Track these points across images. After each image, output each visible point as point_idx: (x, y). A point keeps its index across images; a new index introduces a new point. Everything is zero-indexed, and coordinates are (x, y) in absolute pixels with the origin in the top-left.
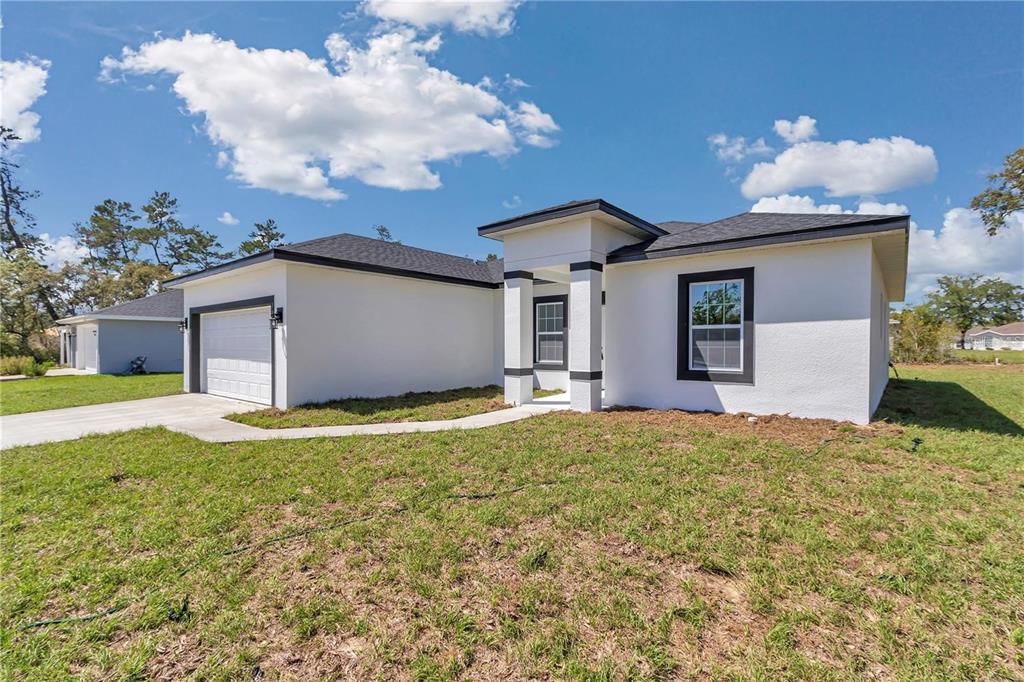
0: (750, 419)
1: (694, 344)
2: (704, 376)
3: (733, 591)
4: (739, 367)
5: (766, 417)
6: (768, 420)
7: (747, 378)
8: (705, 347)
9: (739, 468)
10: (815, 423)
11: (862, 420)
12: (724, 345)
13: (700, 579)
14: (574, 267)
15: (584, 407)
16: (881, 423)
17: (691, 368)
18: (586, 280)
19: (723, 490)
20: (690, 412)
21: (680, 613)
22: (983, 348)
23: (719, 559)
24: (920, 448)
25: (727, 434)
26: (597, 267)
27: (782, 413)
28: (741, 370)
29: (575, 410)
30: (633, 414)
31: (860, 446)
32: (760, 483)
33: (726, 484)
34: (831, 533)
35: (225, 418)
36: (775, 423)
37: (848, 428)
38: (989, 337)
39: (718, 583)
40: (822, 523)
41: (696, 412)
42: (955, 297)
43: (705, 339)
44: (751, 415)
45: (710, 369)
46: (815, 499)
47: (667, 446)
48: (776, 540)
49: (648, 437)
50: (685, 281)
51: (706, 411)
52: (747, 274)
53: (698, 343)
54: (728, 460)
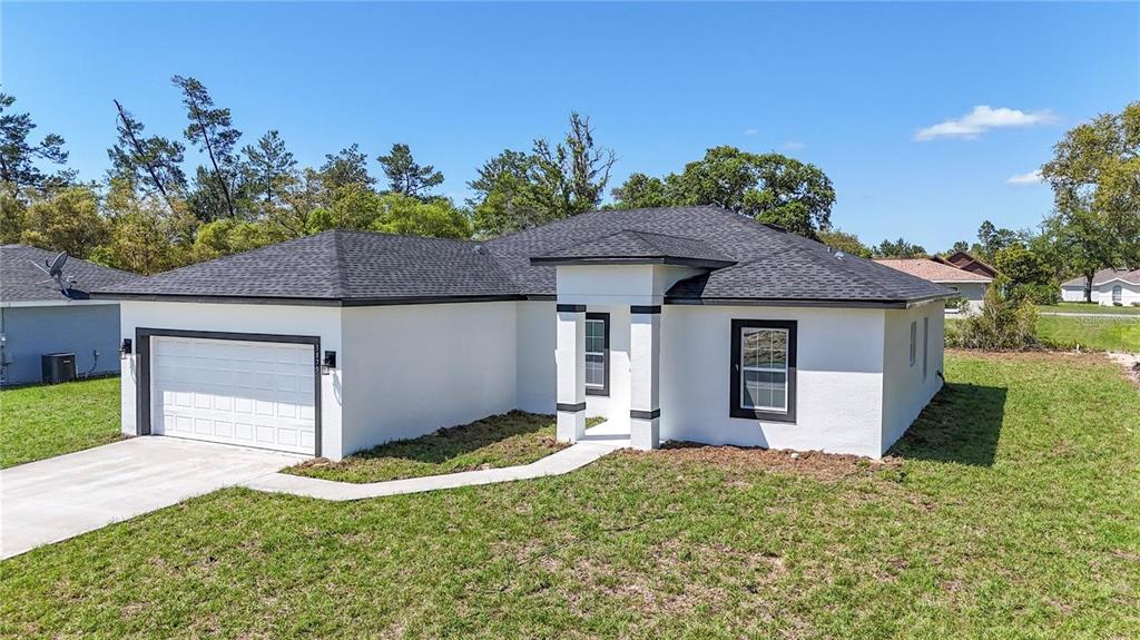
0: (793, 455)
1: (745, 384)
2: (751, 415)
3: (779, 562)
4: (784, 407)
5: (805, 453)
6: (806, 456)
7: (790, 418)
8: (754, 387)
9: (782, 501)
10: (842, 458)
11: (876, 455)
12: (772, 386)
13: (764, 559)
14: (635, 310)
15: (646, 445)
16: (889, 458)
17: (742, 406)
18: (647, 323)
19: (773, 517)
20: (741, 448)
21: (757, 570)
22: (1110, 303)
23: (772, 550)
24: (904, 479)
25: (773, 472)
26: (656, 310)
27: (818, 450)
28: (786, 410)
29: (636, 448)
30: (691, 451)
31: (865, 480)
32: (796, 510)
33: (774, 512)
34: (829, 536)
35: (280, 472)
36: (812, 459)
37: (864, 464)
38: (1117, 288)
39: (772, 560)
40: (825, 532)
41: (747, 448)
42: (1079, 228)
43: (755, 380)
44: (793, 452)
45: (756, 408)
46: (826, 519)
47: (730, 485)
48: (800, 541)
49: (713, 478)
50: (737, 325)
51: (757, 447)
52: (791, 326)
53: (748, 382)
54: (775, 495)
